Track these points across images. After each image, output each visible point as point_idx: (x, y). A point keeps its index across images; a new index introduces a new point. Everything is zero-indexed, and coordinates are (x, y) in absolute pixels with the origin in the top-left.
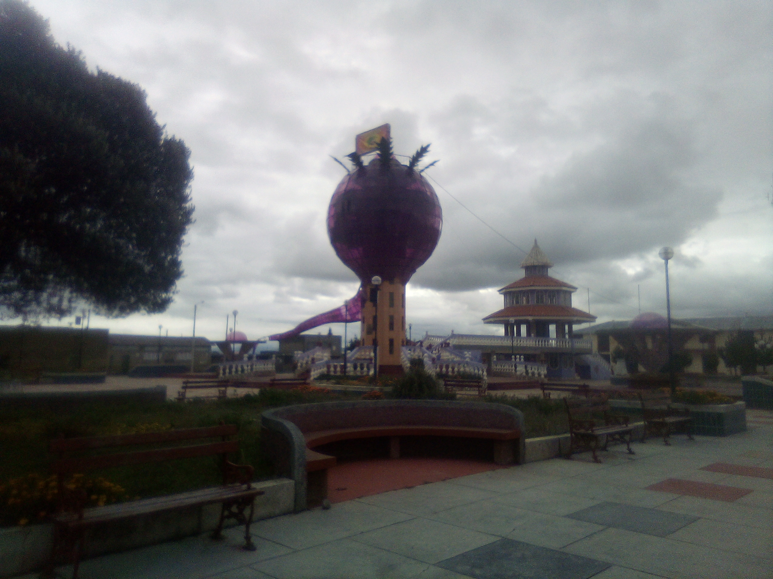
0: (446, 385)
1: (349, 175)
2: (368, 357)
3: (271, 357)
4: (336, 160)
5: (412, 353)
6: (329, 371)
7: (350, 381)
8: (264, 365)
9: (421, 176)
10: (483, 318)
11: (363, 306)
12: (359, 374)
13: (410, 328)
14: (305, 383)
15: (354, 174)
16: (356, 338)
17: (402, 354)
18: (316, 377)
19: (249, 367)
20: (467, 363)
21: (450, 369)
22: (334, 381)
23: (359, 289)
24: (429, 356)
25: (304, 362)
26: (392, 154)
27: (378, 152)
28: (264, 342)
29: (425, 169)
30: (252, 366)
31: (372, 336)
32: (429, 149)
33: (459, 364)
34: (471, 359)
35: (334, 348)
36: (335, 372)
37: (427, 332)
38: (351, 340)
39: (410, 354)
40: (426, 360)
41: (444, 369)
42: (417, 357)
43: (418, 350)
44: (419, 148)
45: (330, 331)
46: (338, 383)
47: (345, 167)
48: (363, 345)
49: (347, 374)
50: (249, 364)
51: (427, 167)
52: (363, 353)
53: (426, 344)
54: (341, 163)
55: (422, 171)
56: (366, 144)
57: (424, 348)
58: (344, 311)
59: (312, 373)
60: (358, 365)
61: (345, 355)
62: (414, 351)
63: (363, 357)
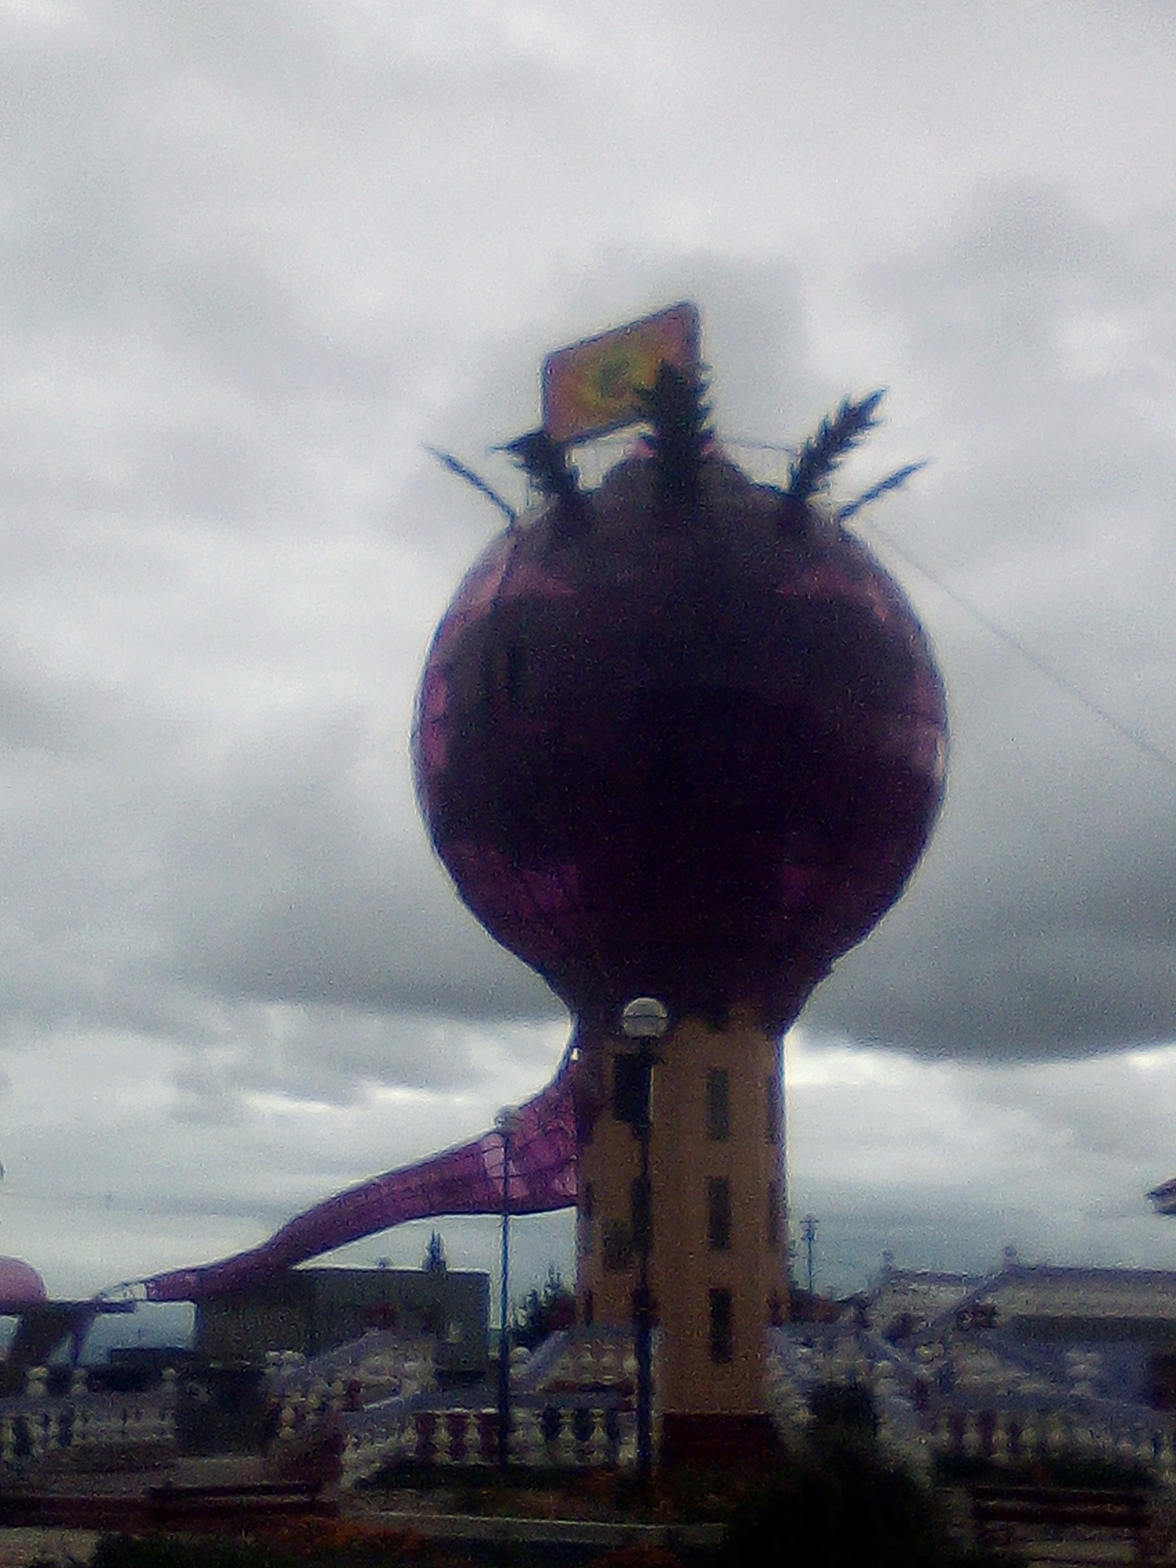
0: (982, 1515)
1: (513, 530)
2: (608, 1379)
3: (159, 1379)
4: (454, 465)
5: (819, 1359)
6: (426, 1446)
7: (530, 1495)
8: (125, 1418)
9: (846, 539)
10: (1150, 1188)
11: (584, 1134)
12: (569, 1457)
13: (809, 1237)
14: (312, 1507)
15: (535, 529)
16: (554, 1286)
17: (773, 1359)
18: (364, 1474)
19: (54, 1429)
20: (1082, 1406)
21: (1000, 1436)
22: (446, 1495)
23: (569, 1053)
24: (900, 1373)
25: (313, 1401)
26: (709, 436)
27: (645, 428)
28: (126, 1307)
29: (860, 502)
30: (66, 1421)
31: (628, 1278)
32: (876, 414)
33: (1045, 1411)
34: (1102, 1388)
35: (454, 1333)
36: (458, 1449)
37: (888, 1255)
38: (534, 1294)
39: (806, 1360)
40: (885, 1389)
41: (972, 1436)
42: (842, 1379)
43: (847, 1344)
44: (828, 409)
45: (435, 1249)
46: (471, 1506)
47: (493, 496)
48: (588, 1322)
49: (512, 1459)
50: (54, 1413)
51: (871, 495)
52: (589, 1358)
53: (882, 1315)
54: (475, 480)
55: (849, 510)
56: (591, 395)
57: (874, 1334)
58: (494, 1159)
59: (349, 1456)
60: (567, 1415)
61: (503, 1365)
62: (830, 1347)
63: (587, 1378)
